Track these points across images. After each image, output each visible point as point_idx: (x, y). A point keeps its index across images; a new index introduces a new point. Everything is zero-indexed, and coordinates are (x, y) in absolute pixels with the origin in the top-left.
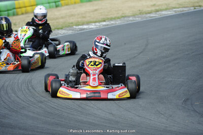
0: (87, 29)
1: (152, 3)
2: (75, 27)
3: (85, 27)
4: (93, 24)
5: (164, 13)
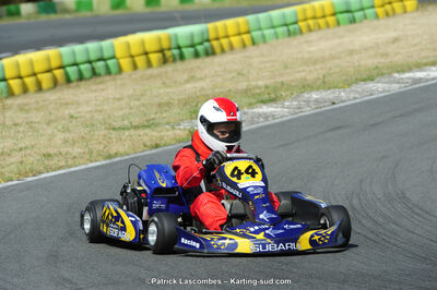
0: (427, 80)
2: (396, 75)
3: (419, 75)
4: (434, 68)
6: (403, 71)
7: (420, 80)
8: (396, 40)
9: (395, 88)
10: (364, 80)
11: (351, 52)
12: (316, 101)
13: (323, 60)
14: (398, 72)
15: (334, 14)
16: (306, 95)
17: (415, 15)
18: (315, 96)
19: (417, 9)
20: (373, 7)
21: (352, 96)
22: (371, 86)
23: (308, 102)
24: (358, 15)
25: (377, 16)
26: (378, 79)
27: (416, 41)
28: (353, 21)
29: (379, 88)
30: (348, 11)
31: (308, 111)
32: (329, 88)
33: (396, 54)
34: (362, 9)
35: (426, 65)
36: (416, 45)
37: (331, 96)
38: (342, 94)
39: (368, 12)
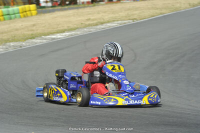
0: (57, 39)
1: (86, 18)
2: (43, 37)
3: (53, 37)
4: (58, 34)
5: (109, 24)
6: (46, 35)
7: (54, 39)
8: (34, 25)
9: (45, 41)
10: (31, 38)
11: (17, 30)
12: (13, 46)
13: (5, 32)
14: (44, 35)
15: (2, 16)
16: (8, 44)
17: (38, 16)
18: (12, 44)
19: (37, 14)
20: (19, 13)
21: (28, 44)
22: (34, 40)
23: (10, 46)
24: (13, 16)
25: (20, 17)
26: (36, 38)
27: (44, 25)
28: (11, 19)
29: (38, 41)
30: (8, 15)
31: (11, 50)
32: (17, 41)
33: (37, 30)
34: (14, 14)
35: (55, 33)
36: (44, 27)
37: (19, 44)
38: (24, 43)
39: (17, 15)
